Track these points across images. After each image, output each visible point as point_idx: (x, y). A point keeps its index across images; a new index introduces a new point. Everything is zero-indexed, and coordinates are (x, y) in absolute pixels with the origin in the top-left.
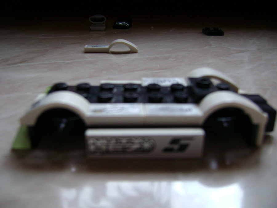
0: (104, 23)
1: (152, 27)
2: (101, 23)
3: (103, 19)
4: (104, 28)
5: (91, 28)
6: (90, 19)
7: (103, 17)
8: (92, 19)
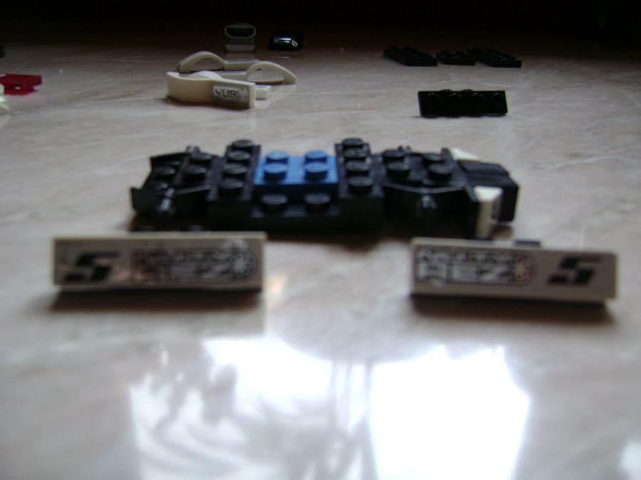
0: (251, 39)
1: (341, 49)
2: (248, 38)
3: (250, 32)
4: (252, 47)
5: (228, 47)
6: (225, 29)
7: (250, 27)
8: (230, 31)
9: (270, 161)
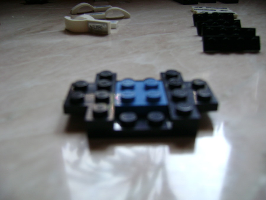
9: (124, 88)
